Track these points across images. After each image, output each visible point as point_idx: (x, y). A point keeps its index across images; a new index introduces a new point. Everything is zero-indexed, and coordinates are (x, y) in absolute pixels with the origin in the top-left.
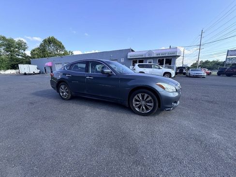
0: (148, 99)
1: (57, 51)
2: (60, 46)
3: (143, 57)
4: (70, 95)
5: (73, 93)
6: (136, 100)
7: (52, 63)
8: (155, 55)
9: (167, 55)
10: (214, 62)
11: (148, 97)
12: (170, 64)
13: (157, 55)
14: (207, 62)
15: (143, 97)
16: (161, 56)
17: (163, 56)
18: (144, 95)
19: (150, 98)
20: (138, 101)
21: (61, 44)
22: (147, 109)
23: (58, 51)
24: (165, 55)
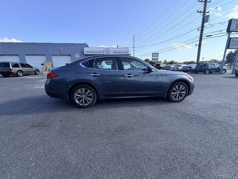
3: (102, 53)
5: (102, 97)
6: (174, 91)
9: (121, 53)
11: (182, 88)
17: (118, 54)
18: (180, 86)
22: (181, 96)
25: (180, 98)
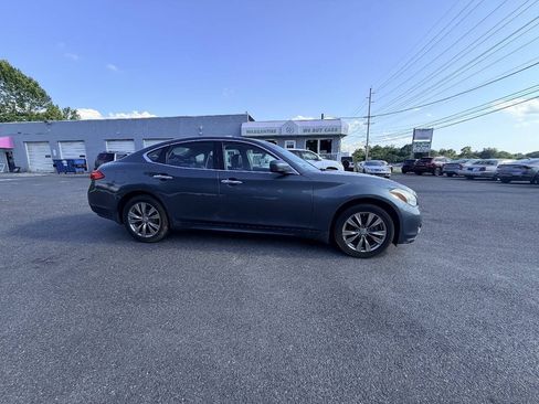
0: (377, 223)
1: (22, 106)
2: (33, 92)
3: (277, 134)
4: (166, 228)
5: (176, 223)
6: (349, 228)
7: (12, 141)
8: (300, 133)
9: (323, 133)
10: (387, 148)
11: (374, 220)
12: (329, 151)
13: (305, 131)
14: (377, 149)
15: (364, 219)
16: (311, 133)
17: (315, 133)
18: (367, 216)
19: (379, 221)
20: (354, 229)
21: (36, 85)
22: (372, 242)
23: (27, 105)
24: (319, 133)
25: (370, 249)
